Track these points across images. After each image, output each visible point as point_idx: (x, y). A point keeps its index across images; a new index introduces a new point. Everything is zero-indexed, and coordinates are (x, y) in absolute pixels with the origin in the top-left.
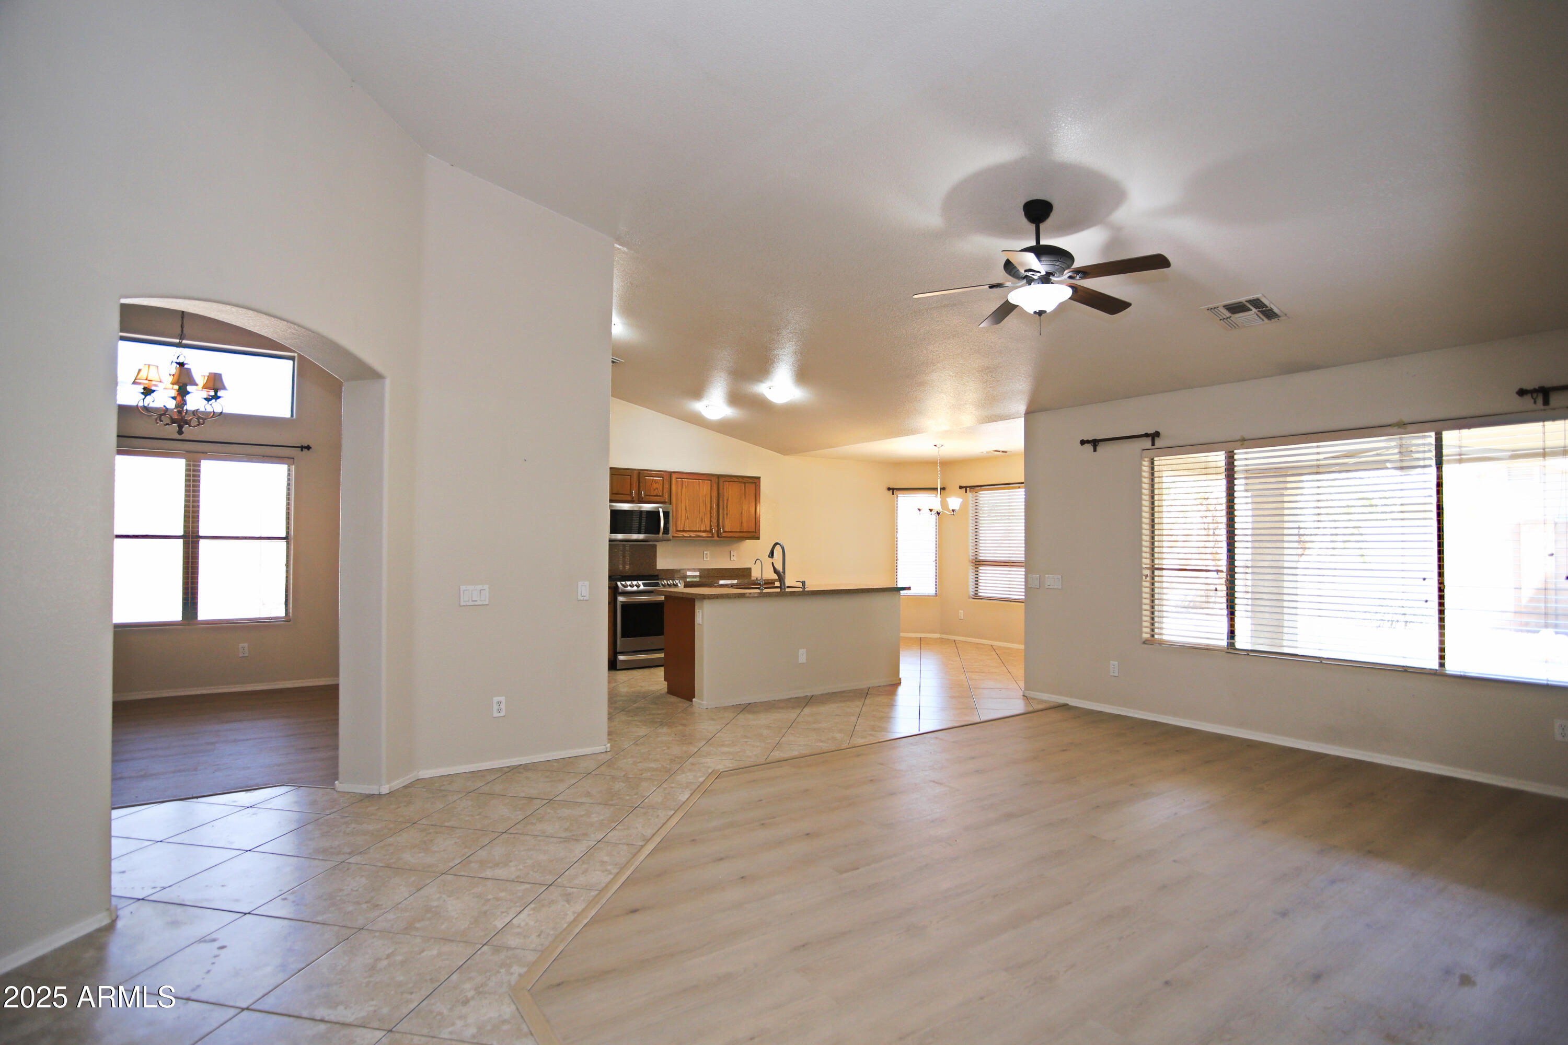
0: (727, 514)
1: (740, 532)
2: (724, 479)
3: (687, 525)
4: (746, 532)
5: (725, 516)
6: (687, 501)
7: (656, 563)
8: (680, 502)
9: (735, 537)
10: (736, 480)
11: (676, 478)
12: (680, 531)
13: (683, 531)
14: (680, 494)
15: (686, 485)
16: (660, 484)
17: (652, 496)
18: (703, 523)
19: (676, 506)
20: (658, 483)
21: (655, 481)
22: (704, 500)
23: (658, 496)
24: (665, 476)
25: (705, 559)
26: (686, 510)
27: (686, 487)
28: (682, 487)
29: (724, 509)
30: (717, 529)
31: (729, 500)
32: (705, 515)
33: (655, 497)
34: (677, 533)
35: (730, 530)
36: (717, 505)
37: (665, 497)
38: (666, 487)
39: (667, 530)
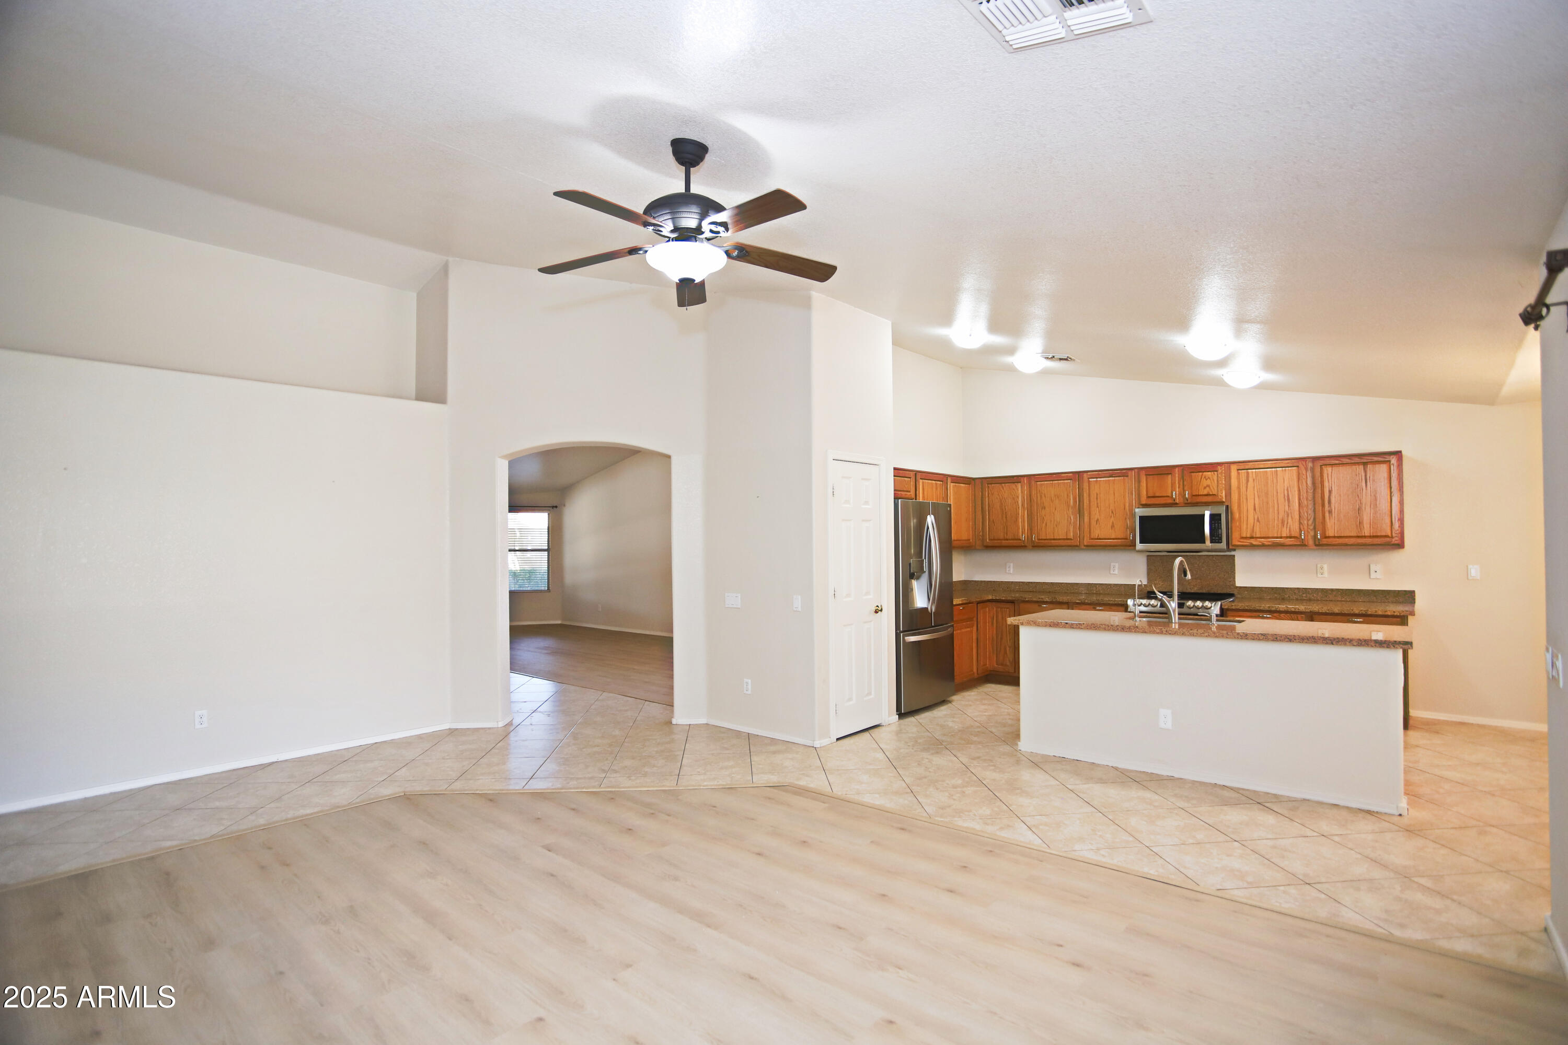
0: (1330, 512)
1: (1358, 537)
2: (1322, 462)
3: (1257, 529)
4: (1370, 537)
5: (1327, 515)
6: (1257, 499)
7: (1234, 578)
8: (1245, 501)
9: (1346, 545)
10: (1348, 461)
11: (1238, 470)
12: (1246, 538)
13: (1252, 538)
14: (1244, 489)
15: (1254, 477)
16: (1213, 480)
17: (1201, 495)
18: (1285, 525)
19: (1239, 506)
20: (1210, 479)
21: (1205, 477)
22: (1286, 495)
23: (1210, 495)
24: (1221, 469)
25: (1319, 575)
26: (1255, 509)
27: (1254, 480)
28: (1248, 481)
29: (1323, 505)
30: (1312, 533)
31: (1333, 492)
32: (1288, 516)
33: (1206, 497)
34: (1242, 540)
35: (1336, 535)
36: (1310, 501)
37: (1221, 496)
38: (1222, 482)
39: (1219, 537)
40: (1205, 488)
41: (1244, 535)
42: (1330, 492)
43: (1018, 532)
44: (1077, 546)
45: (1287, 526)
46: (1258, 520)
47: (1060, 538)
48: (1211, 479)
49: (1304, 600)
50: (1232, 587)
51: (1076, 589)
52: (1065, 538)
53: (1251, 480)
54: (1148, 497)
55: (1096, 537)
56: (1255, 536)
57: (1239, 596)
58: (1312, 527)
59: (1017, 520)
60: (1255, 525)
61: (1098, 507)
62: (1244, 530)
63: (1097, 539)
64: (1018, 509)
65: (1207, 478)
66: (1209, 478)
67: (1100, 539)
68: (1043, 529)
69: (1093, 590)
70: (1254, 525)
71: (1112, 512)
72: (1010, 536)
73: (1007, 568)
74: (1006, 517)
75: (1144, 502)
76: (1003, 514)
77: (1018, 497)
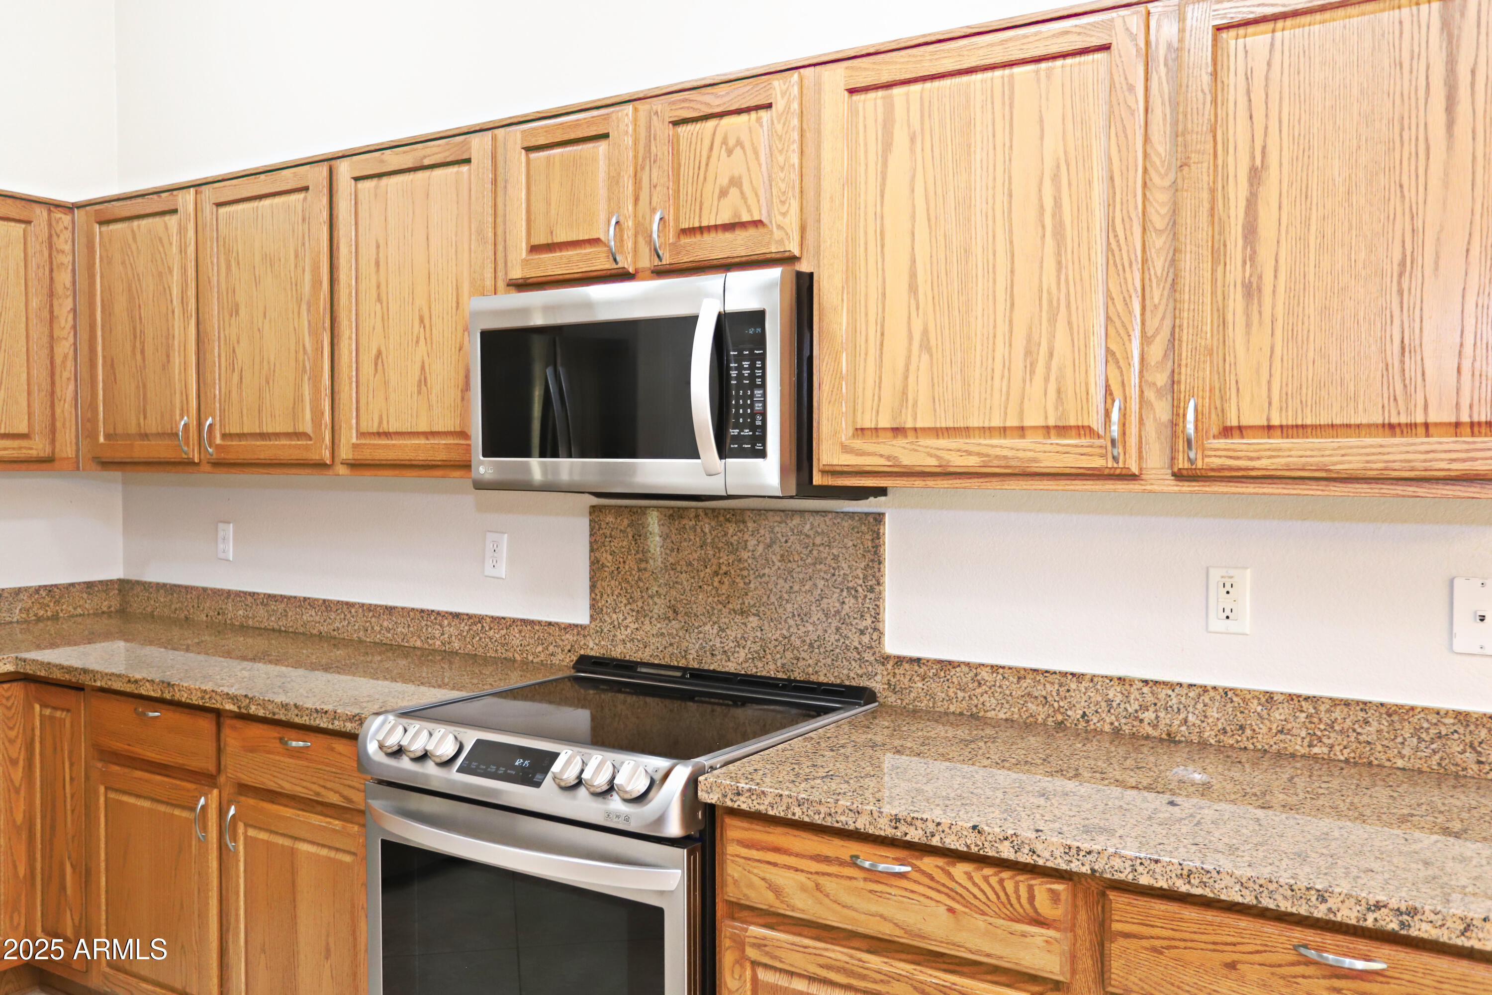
0: (1251, 290)
3: (921, 389)
5: (1235, 304)
6: (922, 233)
11: (850, 91)
15: (917, 126)
16: (756, 153)
17: (709, 228)
18: (1040, 369)
19: (850, 274)
20: (743, 148)
21: (725, 142)
22: (1048, 203)
23: (743, 225)
24: (783, 94)
25: (1217, 624)
26: (913, 288)
27: (913, 140)
28: (887, 146)
29: (1218, 255)
30: (1162, 410)
31: (1273, 175)
32: (1053, 320)
33: (728, 235)
34: (858, 444)
35: (1275, 422)
36: (1159, 232)
37: (779, 227)
38: (787, 159)
39: (753, 428)
40: (723, 193)
41: (868, 422)
42: (1256, 175)
43: (172, 411)
44: (321, 466)
45: (1048, 368)
46: (926, 346)
47: (278, 431)
48: (747, 145)
49: (1147, 737)
50: (868, 656)
51: (388, 630)
52: (291, 430)
53: (900, 136)
54: (534, 249)
55: (375, 430)
56: (909, 425)
57: (892, 699)
58: (1161, 379)
59: (169, 361)
60: (913, 368)
61: (379, 299)
62: (869, 393)
63: (379, 434)
64: (170, 315)
65: (731, 142)
66: (739, 143)
67: (387, 435)
68: (234, 394)
69: (434, 638)
70: (907, 369)
71: (422, 320)
72: (152, 425)
73: (220, 540)
74: (143, 352)
75: (517, 273)
76: (135, 337)
77: (170, 270)
